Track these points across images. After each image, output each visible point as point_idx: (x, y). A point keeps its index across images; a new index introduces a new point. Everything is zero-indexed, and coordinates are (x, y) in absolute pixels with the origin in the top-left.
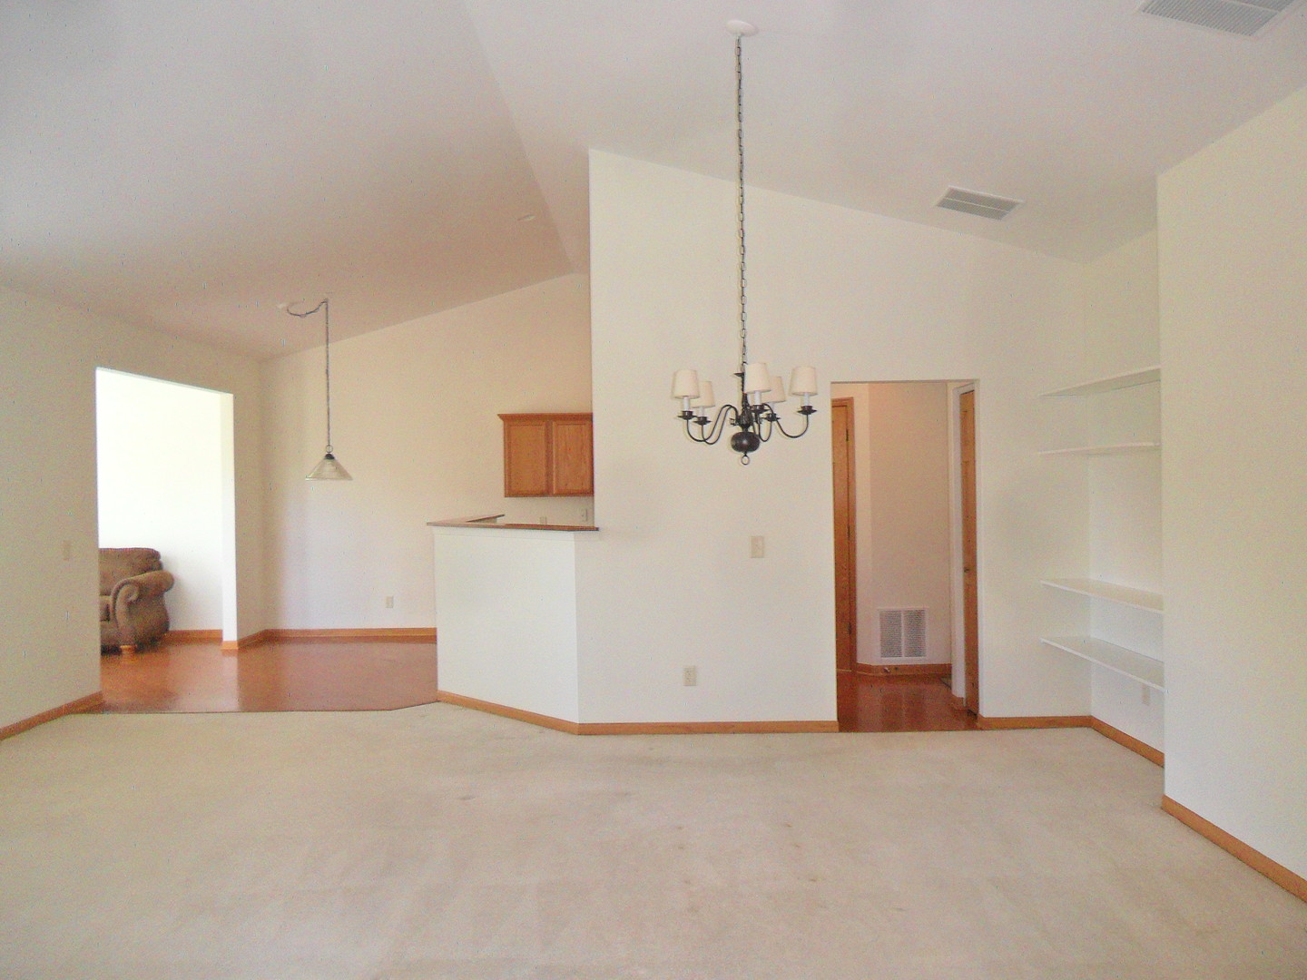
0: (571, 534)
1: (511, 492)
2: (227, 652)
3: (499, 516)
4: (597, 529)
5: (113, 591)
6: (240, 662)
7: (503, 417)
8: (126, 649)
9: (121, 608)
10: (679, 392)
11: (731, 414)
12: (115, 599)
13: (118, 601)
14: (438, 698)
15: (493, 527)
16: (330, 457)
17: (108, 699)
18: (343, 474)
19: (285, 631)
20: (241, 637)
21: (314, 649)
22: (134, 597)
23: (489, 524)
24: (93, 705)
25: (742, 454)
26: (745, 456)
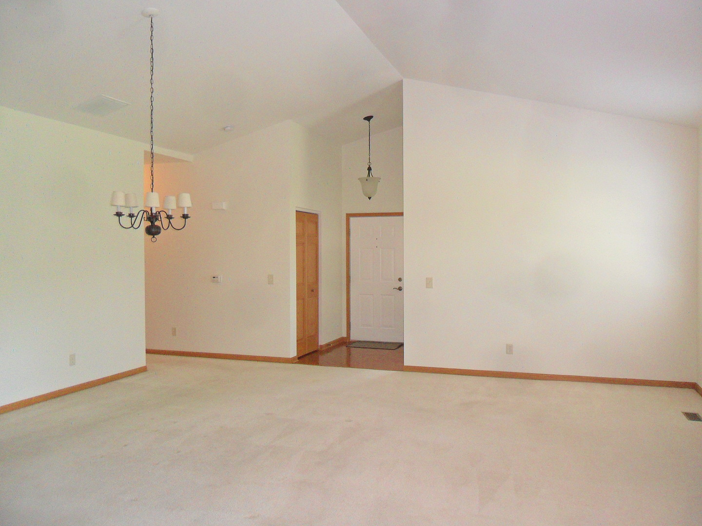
26: (154, 237)
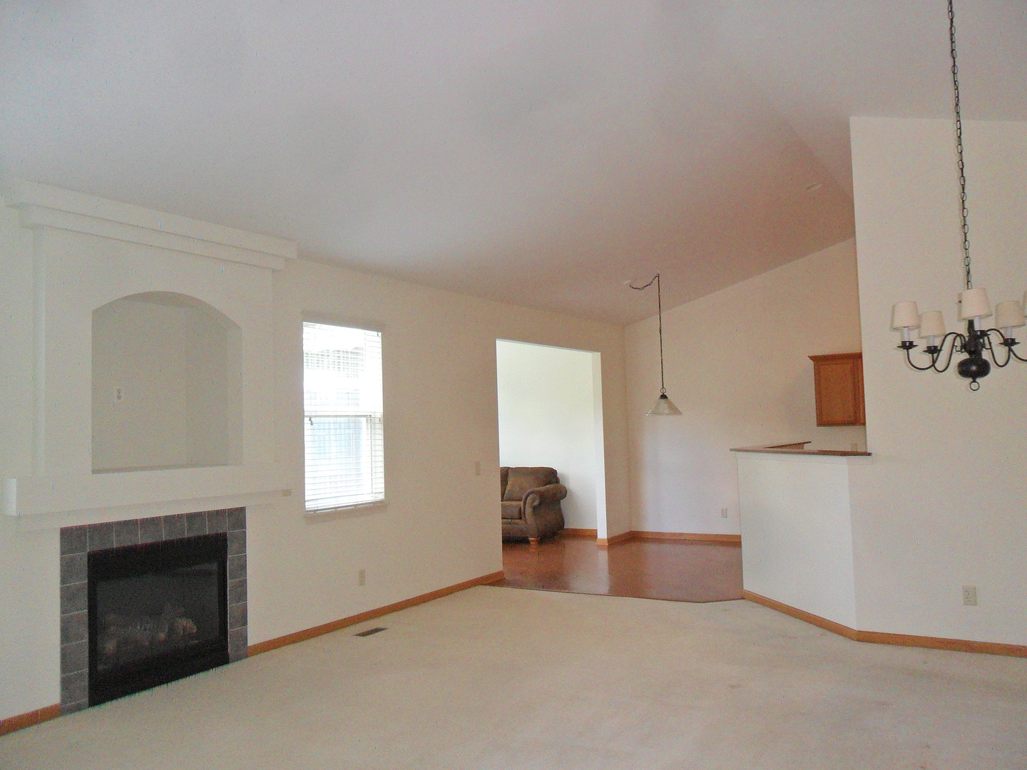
0: (844, 459)
1: (822, 422)
2: (601, 547)
3: (805, 443)
4: (869, 454)
5: (524, 498)
6: (610, 556)
7: (814, 358)
8: (533, 541)
9: (529, 510)
10: (897, 323)
11: (958, 342)
12: (525, 503)
13: (527, 505)
14: (744, 596)
15: (799, 453)
16: (664, 397)
17: (508, 577)
18: (674, 410)
19: (643, 533)
20: (610, 537)
21: (667, 548)
22: (536, 503)
23: (791, 450)
24: (496, 580)
25: (971, 380)
26: (974, 381)
